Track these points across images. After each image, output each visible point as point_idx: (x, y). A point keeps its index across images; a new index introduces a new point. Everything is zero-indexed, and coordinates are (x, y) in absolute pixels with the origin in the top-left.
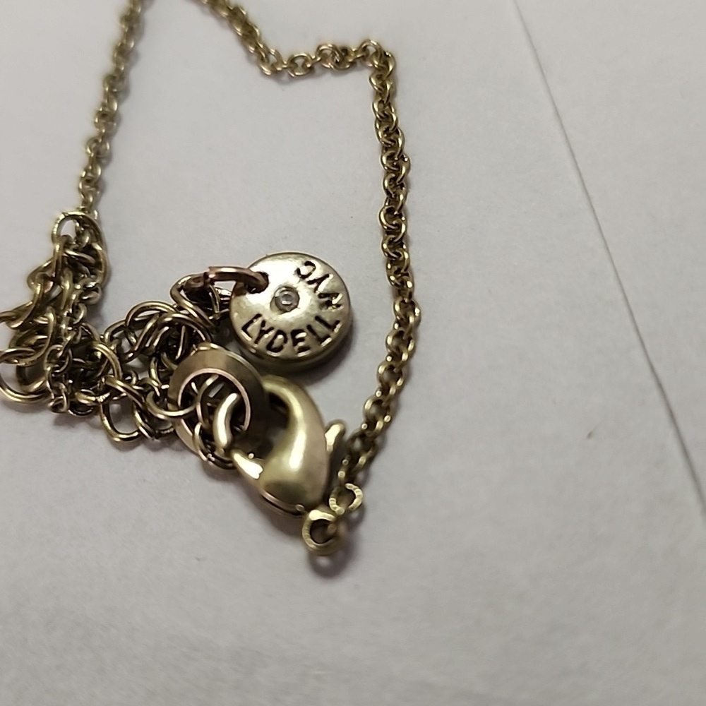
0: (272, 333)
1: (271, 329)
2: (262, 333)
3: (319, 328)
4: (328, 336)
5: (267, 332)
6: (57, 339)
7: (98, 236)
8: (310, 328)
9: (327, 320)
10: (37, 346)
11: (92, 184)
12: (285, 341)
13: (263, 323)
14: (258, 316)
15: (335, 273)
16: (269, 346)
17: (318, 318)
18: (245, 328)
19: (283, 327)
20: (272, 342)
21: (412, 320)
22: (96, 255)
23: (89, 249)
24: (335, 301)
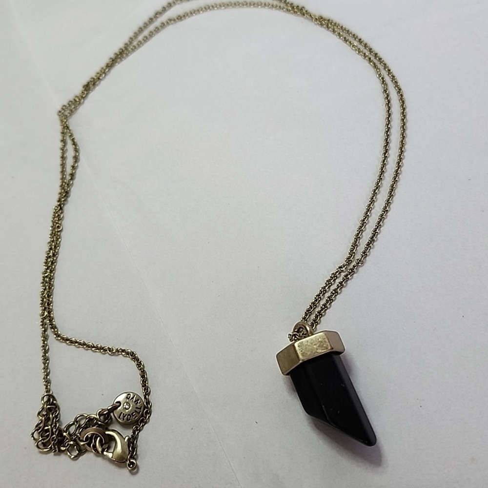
0: (126, 416)
1: (126, 415)
2: (124, 417)
3: (137, 410)
4: (140, 411)
5: (125, 416)
6: (53, 434)
7: (54, 399)
8: (135, 411)
9: (139, 407)
10: (48, 436)
11: (48, 382)
12: (131, 417)
13: (124, 414)
14: (122, 413)
15: (137, 395)
16: (127, 420)
17: (136, 408)
18: (119, 418)
19: (129, 413)
20: (127, 418)
21: (149, 406)
22: (55, 404)
23: (53, 404)
24: (139, 402)
